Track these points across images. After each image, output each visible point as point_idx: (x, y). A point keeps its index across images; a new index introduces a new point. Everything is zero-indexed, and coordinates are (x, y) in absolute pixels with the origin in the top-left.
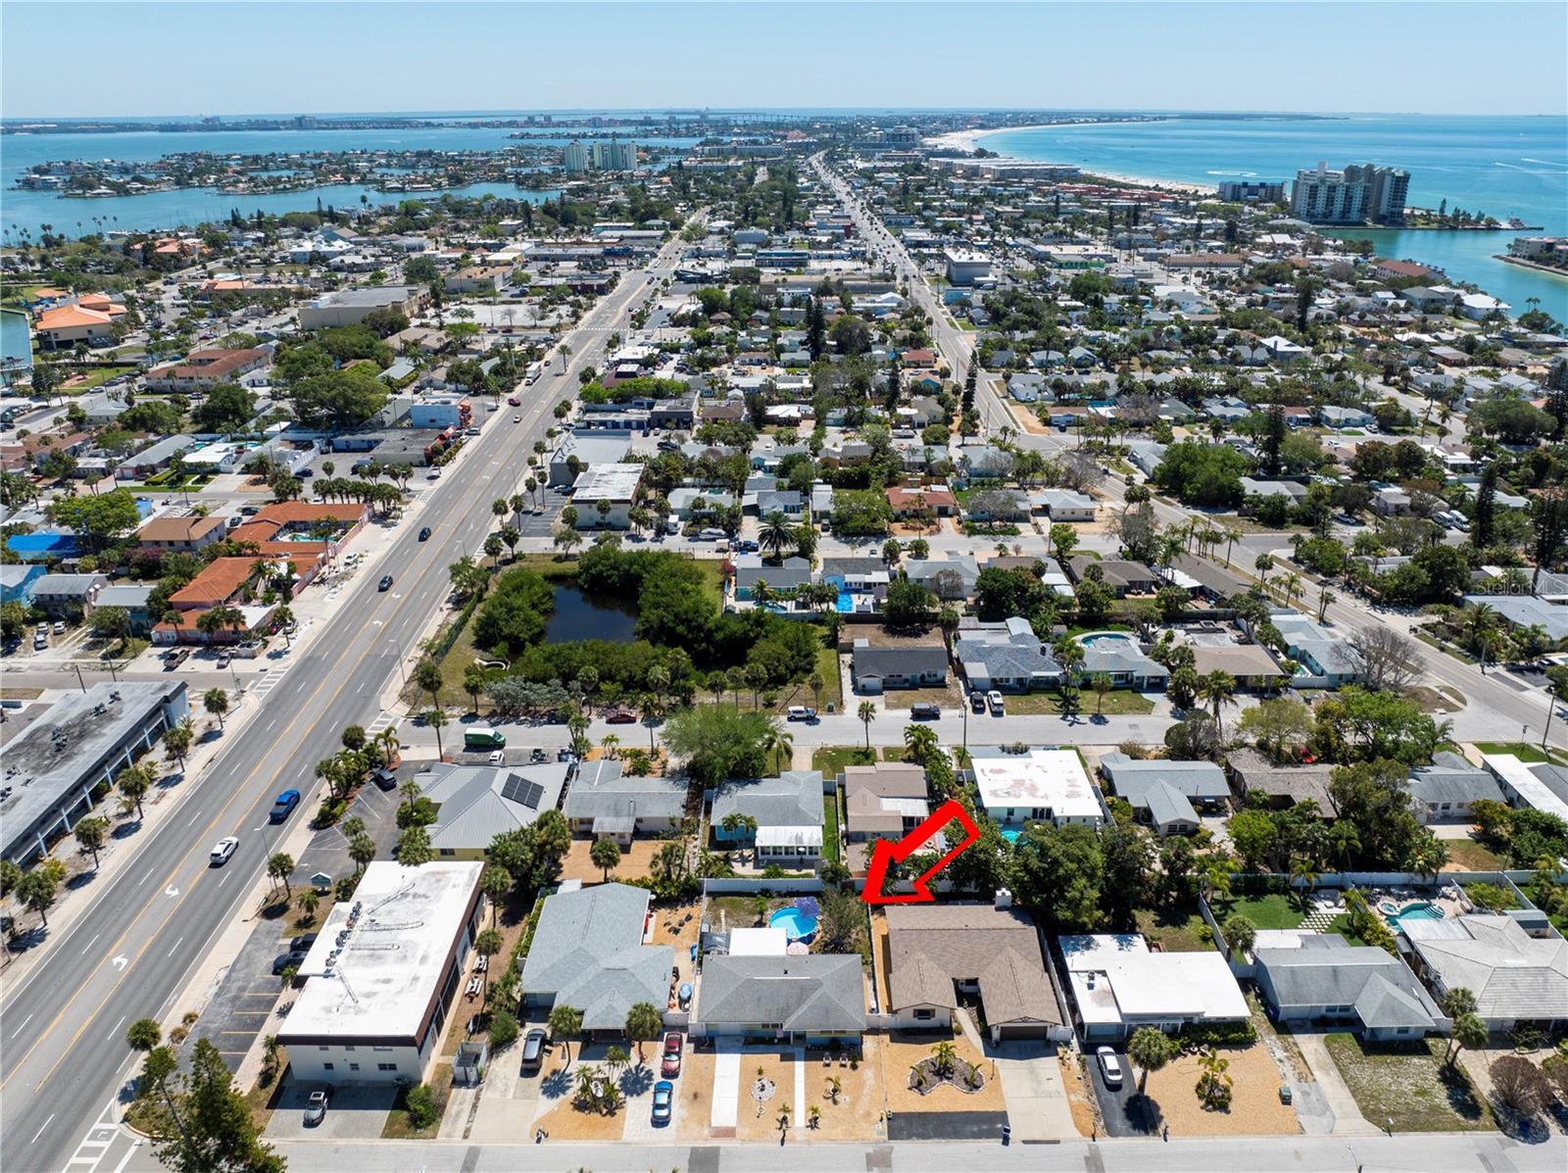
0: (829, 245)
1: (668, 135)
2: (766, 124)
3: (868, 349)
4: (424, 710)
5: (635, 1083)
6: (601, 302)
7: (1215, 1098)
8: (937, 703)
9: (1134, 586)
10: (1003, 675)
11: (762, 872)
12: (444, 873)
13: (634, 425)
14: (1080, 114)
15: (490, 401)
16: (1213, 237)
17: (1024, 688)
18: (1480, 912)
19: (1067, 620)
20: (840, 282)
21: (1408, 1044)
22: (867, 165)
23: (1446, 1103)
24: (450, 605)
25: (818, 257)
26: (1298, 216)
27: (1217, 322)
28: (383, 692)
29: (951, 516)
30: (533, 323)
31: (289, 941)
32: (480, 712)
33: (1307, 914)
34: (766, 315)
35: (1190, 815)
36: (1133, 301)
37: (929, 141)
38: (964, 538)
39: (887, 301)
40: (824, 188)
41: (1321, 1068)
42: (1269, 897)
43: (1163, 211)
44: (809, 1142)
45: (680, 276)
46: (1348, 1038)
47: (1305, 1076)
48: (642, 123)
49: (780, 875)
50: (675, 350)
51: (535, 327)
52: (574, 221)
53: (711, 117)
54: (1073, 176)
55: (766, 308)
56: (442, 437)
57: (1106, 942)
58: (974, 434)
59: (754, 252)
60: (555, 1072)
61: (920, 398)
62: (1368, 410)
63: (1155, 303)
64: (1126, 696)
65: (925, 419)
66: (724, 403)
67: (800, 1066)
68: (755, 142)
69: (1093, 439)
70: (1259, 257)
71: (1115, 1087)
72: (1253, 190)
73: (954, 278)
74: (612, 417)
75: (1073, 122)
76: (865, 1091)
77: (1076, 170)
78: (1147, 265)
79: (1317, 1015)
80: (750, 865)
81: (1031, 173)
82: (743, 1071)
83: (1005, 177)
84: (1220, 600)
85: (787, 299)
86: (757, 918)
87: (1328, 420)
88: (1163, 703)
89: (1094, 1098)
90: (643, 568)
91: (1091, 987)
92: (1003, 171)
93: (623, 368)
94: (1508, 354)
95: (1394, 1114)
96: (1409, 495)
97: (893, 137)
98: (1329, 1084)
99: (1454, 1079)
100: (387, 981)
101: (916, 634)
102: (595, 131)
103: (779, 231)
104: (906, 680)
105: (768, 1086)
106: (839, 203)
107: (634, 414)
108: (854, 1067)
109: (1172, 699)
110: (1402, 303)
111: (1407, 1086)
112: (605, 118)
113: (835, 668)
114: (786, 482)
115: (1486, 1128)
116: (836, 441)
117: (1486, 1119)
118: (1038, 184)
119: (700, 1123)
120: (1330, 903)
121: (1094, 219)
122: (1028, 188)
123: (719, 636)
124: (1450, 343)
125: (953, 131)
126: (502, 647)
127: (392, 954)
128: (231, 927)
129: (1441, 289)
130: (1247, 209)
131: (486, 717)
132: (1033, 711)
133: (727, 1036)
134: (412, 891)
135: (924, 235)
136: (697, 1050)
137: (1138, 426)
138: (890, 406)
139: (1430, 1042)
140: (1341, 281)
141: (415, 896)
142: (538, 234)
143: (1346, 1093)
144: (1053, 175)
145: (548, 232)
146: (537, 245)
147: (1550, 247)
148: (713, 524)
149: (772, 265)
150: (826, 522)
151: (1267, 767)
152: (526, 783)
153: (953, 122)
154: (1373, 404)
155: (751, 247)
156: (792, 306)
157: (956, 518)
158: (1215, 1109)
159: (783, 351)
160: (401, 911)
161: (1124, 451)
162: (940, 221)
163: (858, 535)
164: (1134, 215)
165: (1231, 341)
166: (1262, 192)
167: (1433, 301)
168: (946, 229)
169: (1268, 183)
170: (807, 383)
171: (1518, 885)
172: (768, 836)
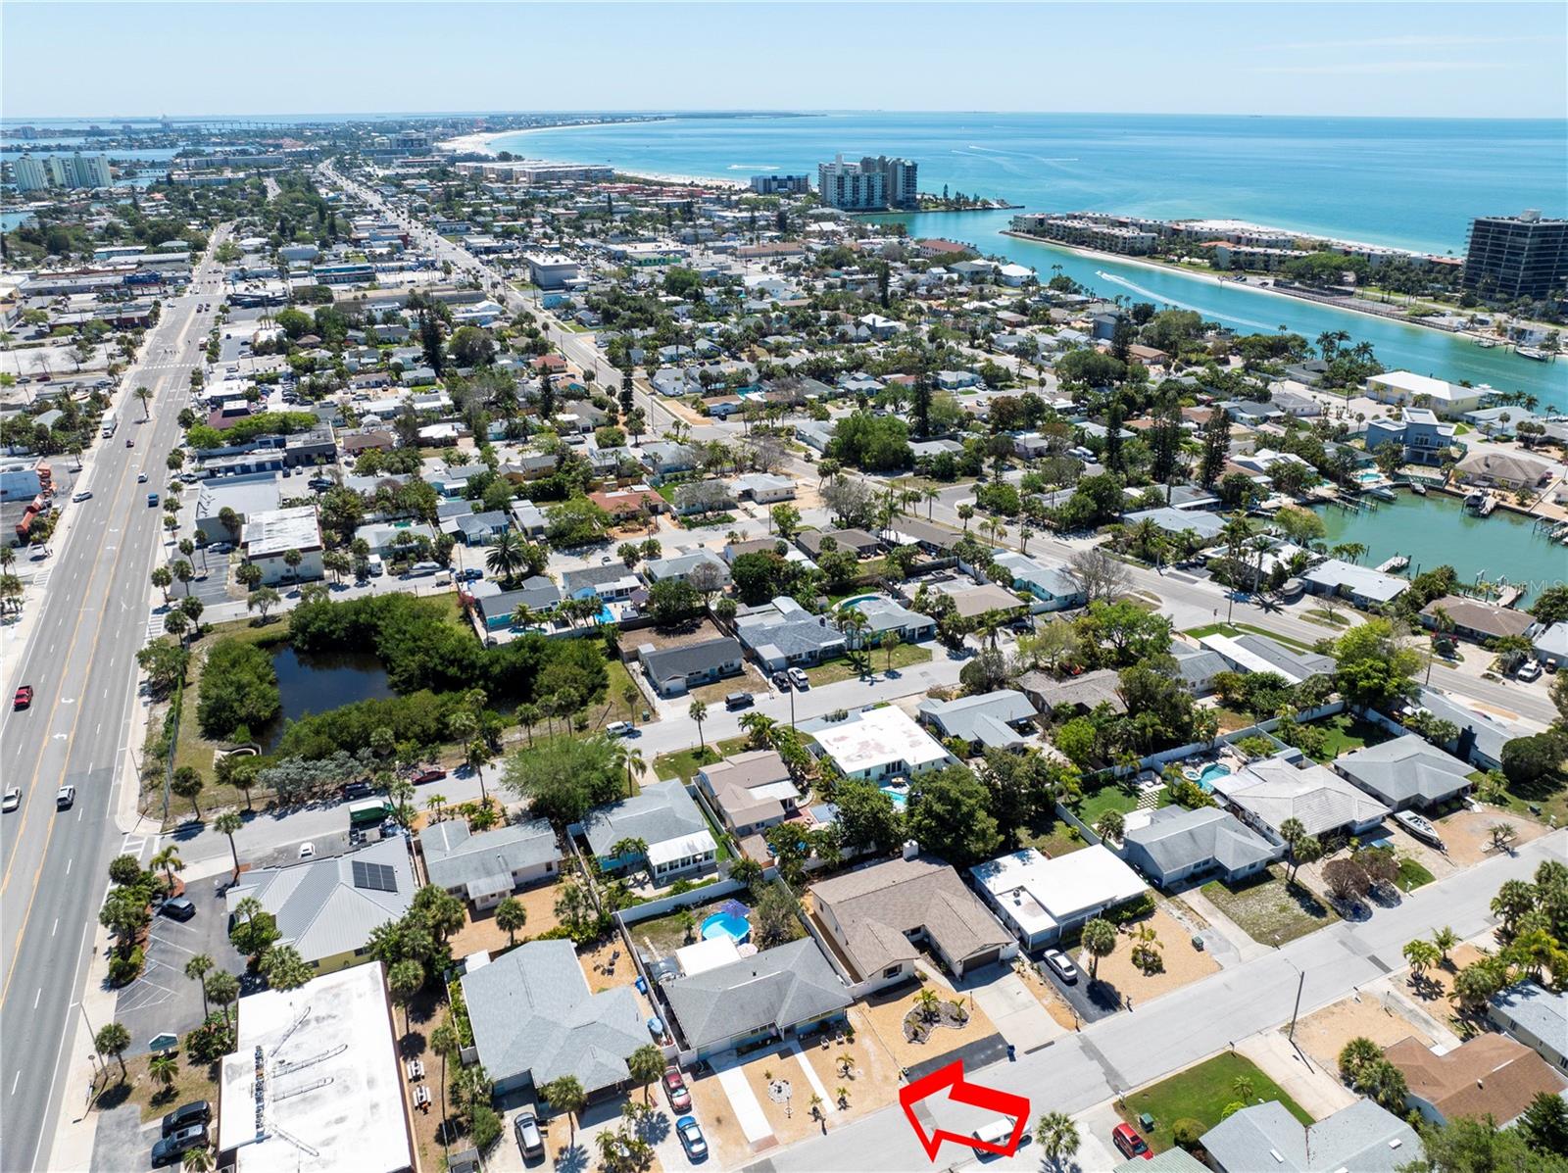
0: (390, 255)
1: (131, 147)
2: (247, 132)
3: (491, 360)
4: (181, 821)
5: (654, 1131)
6: (149, 336)
7: (1151, 965)
8: (745, 691)
9: (864, 551)
10: (796, 652)
11: (668, 889)
12: (339, 986)
13: (268, 466)
14: (583, 116)
15: (66, 461)
16: (767, 228)
17: (817, 660)
18: (1254, 761)
19: (823, 591)
20: (426, 294)
21: (1257, 877)
22: (387, 172)
23: (1302, 911)
24: (147, 698)
25: (384, 270)
26: (831, 206)
27: (809, 306)
28: (114, 812)
29: (662, 513)
30: (74, 367)
31: (159, 1122)
32: (254, 807)
33: (1138, 796)
34: (362, 335)
35: (1014, 737)
36: (729, 292)
37: (446, 146)
38: (685, 532)
39: (484, 310)
40: (350, 197)
41: (1210, 914)
42: (1103, 790)
43: (709, 206)
44: (847, 1122)
45: (235, 301)
46: (1215, 884)
47: (1202, 925)
48: (89, 134)
49: (689, 887)
50: (273, 380)
51: (78, 371)
52: (67, 247)
53: (175, 126)
54: (608, 177)
55: (356, 327)
56: (31, 509)
57: (1008, 861)
58: (643, 432)
59: (310, 269)
60: (562, 1151)
61: (572, 402)
62: (971, 370)
63: (748, 292)
64: (905, 650)
65: (590, 423)
66: (361, 430)
67: (801, 1057)
68: (244, 152)
69: (757, 423)
70: (817, 244)
71: (1072, 982)
72: (782, 183)
73: (542, 281)
74: (238, 461)
75: (577, 124)
76: (873, 1058)
77: (610, 171)
78: (722, 258)
79: (1187, 874)
80: (649, 887)
81: (567, 175)
82: (751, 1080)
83: (542, 179)
84: (941, 552)
85: (379, 315)
86: (684, 935)
87: (945, 384)
88: (938, 649)
89: (1061, 996)
90: (372, 615)
91: (1018, 903)
92: (538, 174)
93: (229, 406)
94: (1055, 313)
95: (1275, 931)
96: (1045, 438)
97: (405, 142)
98: (1220, 923)
99: (1297, 891)
100: (341, 1120)
101: (690, 630)
102: (32, 143)
103: (324, 245)
104: (706, 676)
105: (783, 1085)
106: (378, 212)
107: (264, 455)
108: (851, 1041)
109: (943, 643)
110: (955, 276)
111: (1271, 907)
112: (38, 128)
113: (628, 678)
114: (481, 503)
115: (1334, 921)
116: (511, 457)
117: (1331, 914)
118: (577, 185)
119: (738, 1143)
120: (1150, 783)
121: (650, 217)
122: (570, 190)
123: (496, 669)
124: (1006, 308)
125: (460, 135)
126: (243, 731)
127: (328, 1091)
128: (59, 1134)
129: (980, 262)
130: (782, 201)
131: (265, 811)
132: (832, 680)
133: (718, 1054)
134: (311, 1016)
135: (488, 241)
136: (696, 1077)
137: (790, 407)
138: (546, 413)
139: (1270, 869)
140: (895, 260)
141: (317, 1020)
142: (23, 265)
143: (1235, 928)
144: (587, 175)
145: (37, 262)
146: (34, 277)
147: (1041, 222)
148: (421, 558)
149: (336, 282)
150: (542, 537)
151: (1054, 683)
152: (373, 867)
153: (458, 126)
154: (977, 365)
155: (304, 264)
156: (385, 323)
157: (668, 515)
158: (1154, 972)
159: (403, 370)
160: (310, 1042)
161: (790, 432)
162: (497, 227)
163: (581, 545)
164: (687, 212)
165: (833, 322)
166: (790, 184)
167: (977, 273)
168: (507, 233)
169: (794, 175)
170: (446, 400)
171: (1270, 732)
172: (660, 854)
